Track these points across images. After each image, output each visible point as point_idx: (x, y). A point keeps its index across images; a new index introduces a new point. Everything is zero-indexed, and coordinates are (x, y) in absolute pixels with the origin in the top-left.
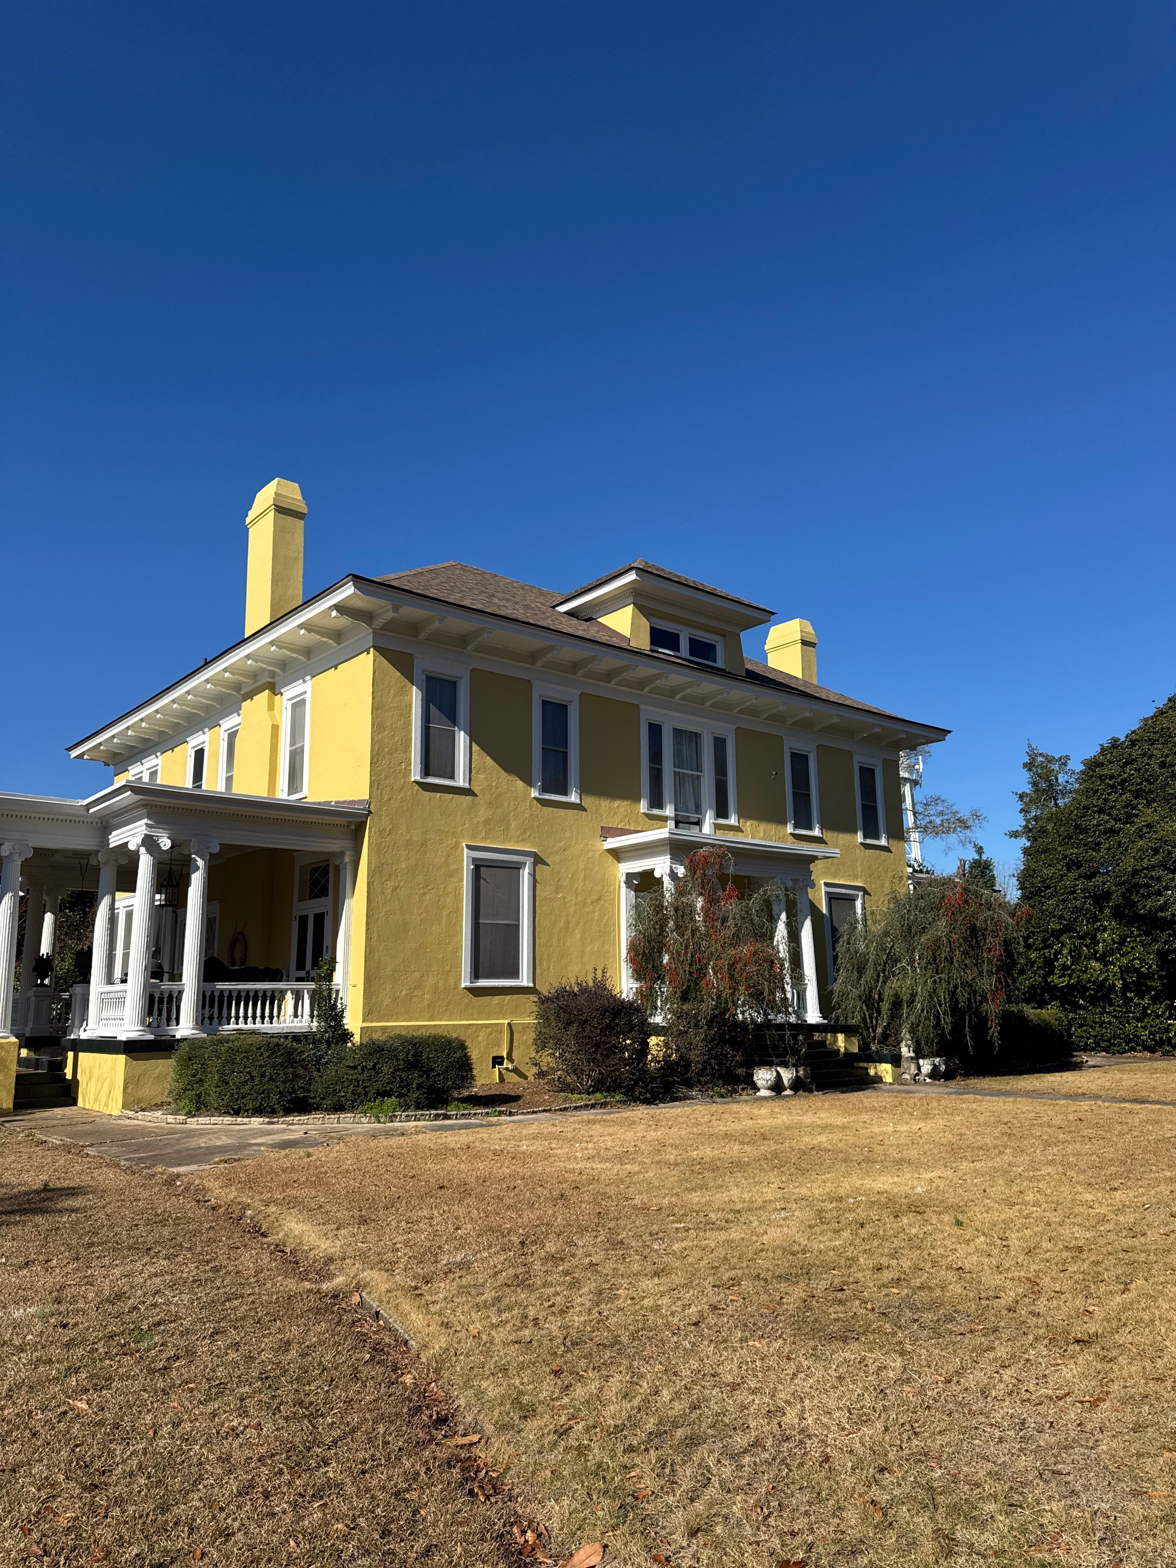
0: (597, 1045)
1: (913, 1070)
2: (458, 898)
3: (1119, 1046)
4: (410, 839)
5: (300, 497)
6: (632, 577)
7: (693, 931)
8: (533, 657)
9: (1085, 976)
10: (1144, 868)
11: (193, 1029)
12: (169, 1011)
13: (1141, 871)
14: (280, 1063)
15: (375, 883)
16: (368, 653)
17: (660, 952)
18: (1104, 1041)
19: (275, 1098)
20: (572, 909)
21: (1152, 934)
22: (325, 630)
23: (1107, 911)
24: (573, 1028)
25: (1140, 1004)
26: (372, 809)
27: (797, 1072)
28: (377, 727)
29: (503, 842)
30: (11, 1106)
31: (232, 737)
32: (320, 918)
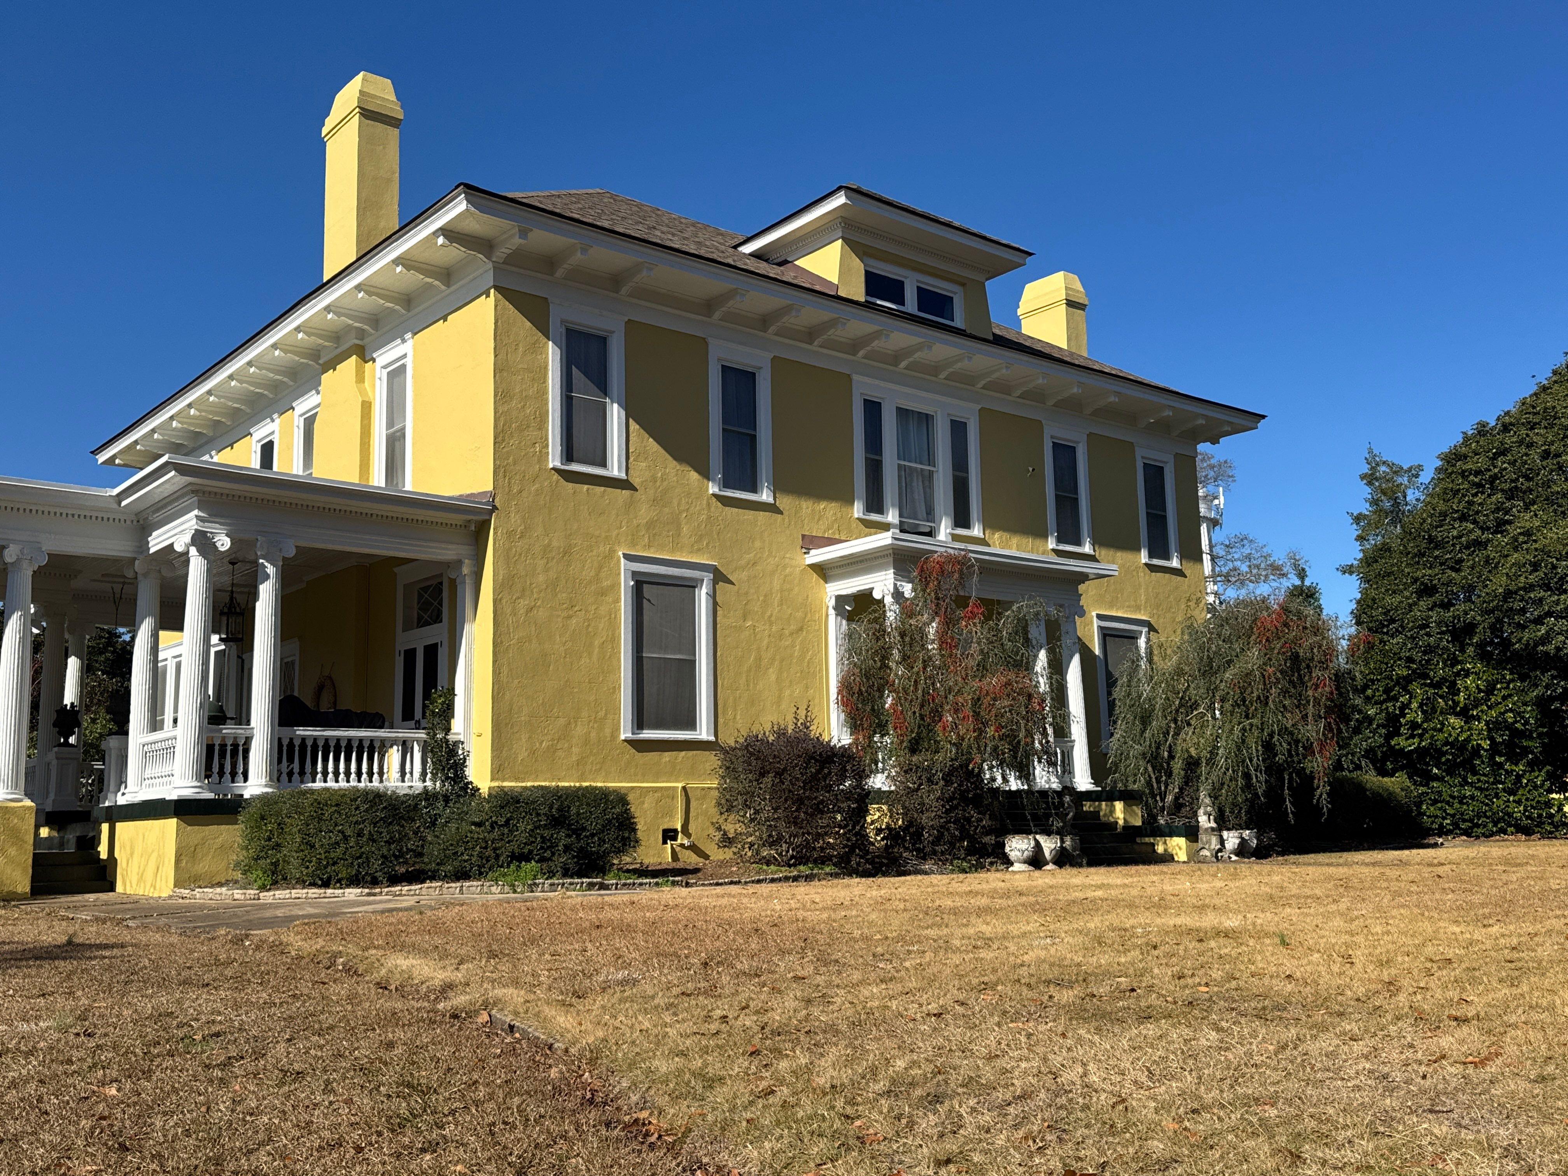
0: (800, 801)
1: (1215, 844)
2: (613, 624)
3: (1485, 826)
4: (549, 545)
5: (393, 98)
6: (840, 200)
7: (924, 661)
8: (709, 306)
9: (1441, 736)
10: (1520, 589)
11: (266, 786)
12: (234, 766)
13: (1516, 593)
14: (382, 819)
15: (504, 601)
16: (488, 296)
17: (881, 690)
18: (1464, 821)
19: (376, 864)
20: (765, 642)
21: (1530, 677)
22: (429, 267)
23: (1470, 650)
24: (768, 780)
25: (1512, 771)
26: (497, 503)
27: (1062, 841)
28: (502, 395)
29: (673, 551)
30: (28, 889)
31: (309, 423)
32: (431, 651)
